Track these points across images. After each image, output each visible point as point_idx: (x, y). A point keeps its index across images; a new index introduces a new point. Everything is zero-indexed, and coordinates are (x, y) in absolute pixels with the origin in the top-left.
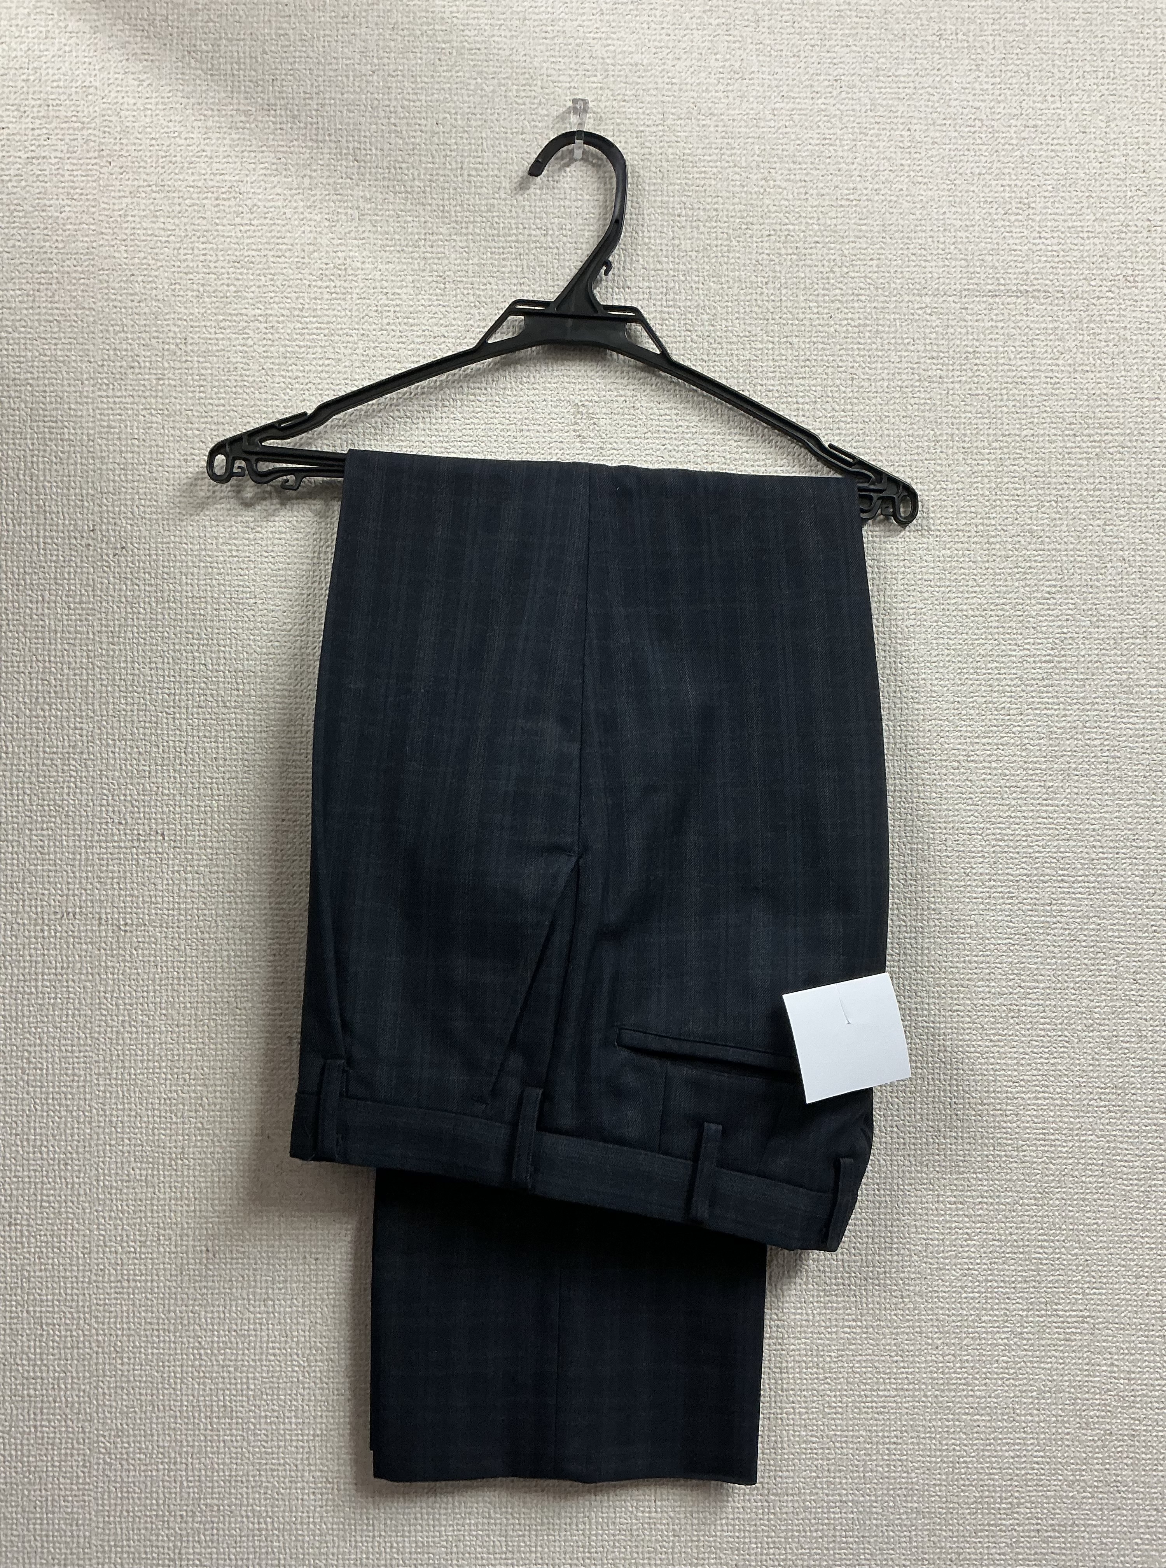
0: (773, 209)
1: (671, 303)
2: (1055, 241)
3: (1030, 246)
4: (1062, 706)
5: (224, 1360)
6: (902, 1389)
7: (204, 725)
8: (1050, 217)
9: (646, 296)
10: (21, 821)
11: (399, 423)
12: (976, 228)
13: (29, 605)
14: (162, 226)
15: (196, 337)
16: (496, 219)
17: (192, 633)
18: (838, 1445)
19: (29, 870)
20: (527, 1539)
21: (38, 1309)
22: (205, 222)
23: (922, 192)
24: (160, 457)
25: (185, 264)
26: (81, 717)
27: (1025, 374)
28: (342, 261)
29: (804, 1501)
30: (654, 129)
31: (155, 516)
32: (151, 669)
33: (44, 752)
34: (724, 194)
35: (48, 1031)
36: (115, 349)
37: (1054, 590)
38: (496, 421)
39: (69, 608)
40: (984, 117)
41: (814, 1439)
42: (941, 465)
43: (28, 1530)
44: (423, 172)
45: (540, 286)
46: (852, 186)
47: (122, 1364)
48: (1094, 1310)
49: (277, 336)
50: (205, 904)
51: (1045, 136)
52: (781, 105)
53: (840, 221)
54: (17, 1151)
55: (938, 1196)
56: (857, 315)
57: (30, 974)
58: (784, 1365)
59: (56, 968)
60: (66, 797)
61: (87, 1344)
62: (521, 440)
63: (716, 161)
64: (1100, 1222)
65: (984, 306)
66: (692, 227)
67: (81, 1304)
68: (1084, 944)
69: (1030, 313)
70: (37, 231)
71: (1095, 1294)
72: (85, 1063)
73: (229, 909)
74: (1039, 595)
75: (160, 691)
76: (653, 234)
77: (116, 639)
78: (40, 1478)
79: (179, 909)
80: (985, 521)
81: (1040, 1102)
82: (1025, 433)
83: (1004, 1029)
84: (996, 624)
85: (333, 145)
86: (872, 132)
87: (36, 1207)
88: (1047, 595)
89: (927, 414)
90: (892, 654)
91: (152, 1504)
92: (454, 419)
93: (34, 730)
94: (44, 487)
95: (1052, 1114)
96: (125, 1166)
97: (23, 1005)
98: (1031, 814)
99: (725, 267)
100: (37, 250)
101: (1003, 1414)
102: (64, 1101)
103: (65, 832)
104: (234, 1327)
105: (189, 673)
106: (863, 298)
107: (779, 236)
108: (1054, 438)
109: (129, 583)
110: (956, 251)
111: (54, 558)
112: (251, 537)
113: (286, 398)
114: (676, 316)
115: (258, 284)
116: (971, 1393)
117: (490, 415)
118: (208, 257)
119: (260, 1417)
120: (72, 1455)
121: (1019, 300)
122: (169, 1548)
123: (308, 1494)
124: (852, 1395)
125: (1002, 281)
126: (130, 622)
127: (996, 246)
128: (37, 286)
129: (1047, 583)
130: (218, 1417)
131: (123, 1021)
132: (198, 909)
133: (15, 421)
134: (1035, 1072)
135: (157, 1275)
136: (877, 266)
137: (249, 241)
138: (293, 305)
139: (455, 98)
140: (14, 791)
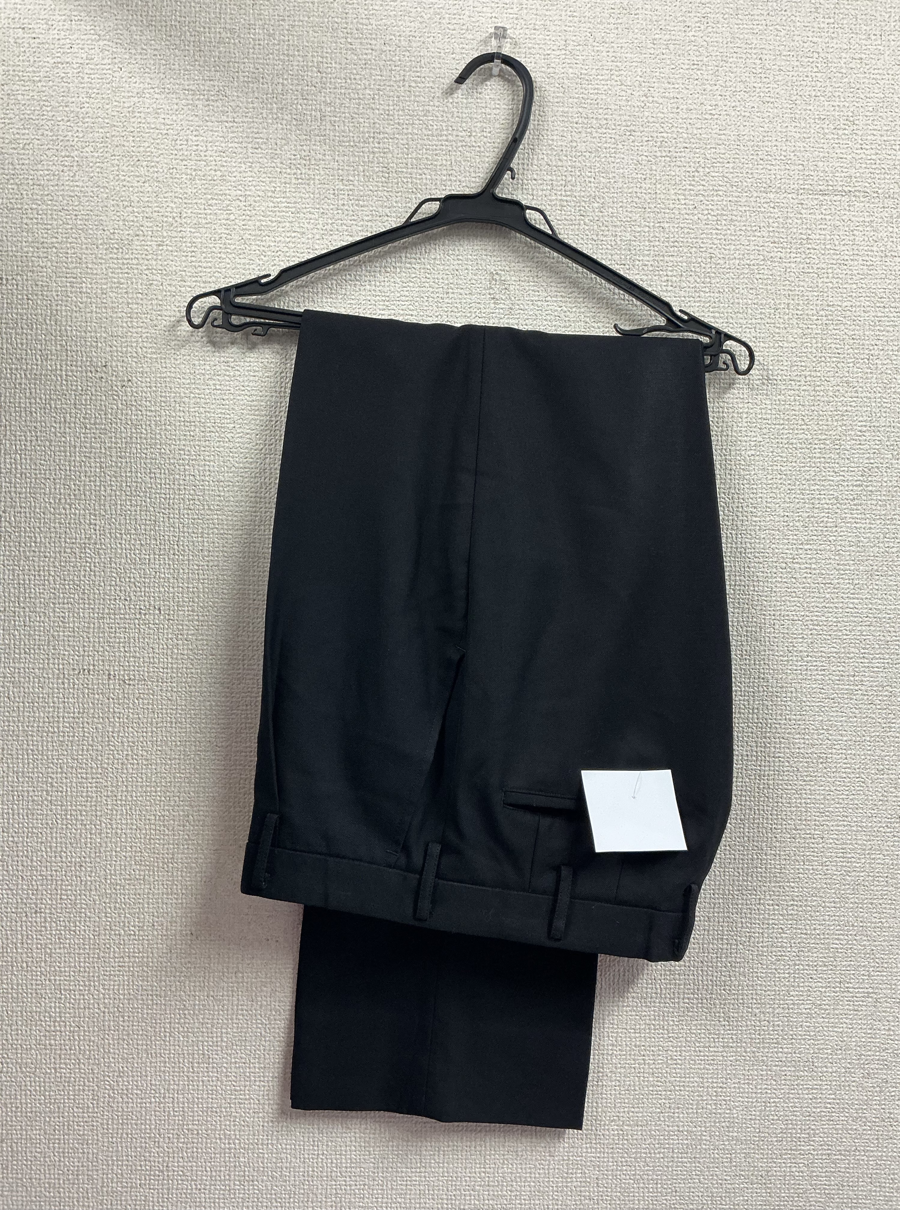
0: (652, 120)
1: (568, 193)
2: (873, 152)
3: (854, 155)
4: (868, 521)
5: (203, 1019)
6: (728, 1046)
7: (193, 524)
8: (869, 132)
9: (549, 188)
10: (47, 597)
11: (350, 285)
12: (811, 139)
13: (54, 425)
14: (163, 121)
15: (189, 211)
16: (431, 122)
17: (184, 450)
18: (677, 1088)
19: (53, 636)
20: (436, 1157)
21: (57, 978)
22: (197, 119)
23: (770, 110)
24: (159, 308)
25: (181, 153)
26: (95, 515)
27: (846, 257)
28: (307, 153)
29: (650, 1131)
30: (558, 53)
31: (155, 356)
32: (151, 478)
33: (65, 542)
34: (613, 107)
35: (68, 762)
36: (124, 220)
37: (865, 429)
38: (427, 285)
39: (86, 428)
40: (820, 50)
41: (659, 1084)
42: (779, 328)
43: (49, 1148)
44: (373, 82)
45: (465, 177)
46: (714, 103)
47: (124, 1021)
48: (877, 988)
49: (254, 212)
50: (192, 664)
51: (868, 67)
52: (660, 36)
53: (704, 131)
54: (42, 856)
55: (760, 899)
56: (714, 208)
57: (53, 717)
58: (638, 1027)
59: (74, 713)
60: (82, 578)
61: (96, 1006)
62: (447, 301)
63: (607, 80)
64: (884, 921)
65: (816, 202)
66: (586, 133)
67: (91, 974)
68: (879, 707)
69: (852, 209)
70: (61, 123)
71: (878, 975)
72: (96, 787)
73: (211, 669)
74: (853, 433)
75: (158, 496)
76: (555, 138)
77: (123, 454)
78: (59, 1108)
79: (172, 668)
80: (813, 373)
81: (840, 828)
82: (845, 304)
83: (814, 772)
84: (818, 455)
85: (301, 59)
86: (731, 60)
87: (56, 900)
88: (859, 433)
89: (769, 287)
90: (737, 477)
91: (146, 1129)
92: (394, 282)
93: (57, 525)
94: (66, 330)
95: (850, 837)
96: (128, 868)
97: (48, 742)
98: (841, 605)
99: (612, 165)
100: (62, 138)
101: (804, 1066)
102: (79, 817)
103: (82, 606)
104: (212, 993)
105: (181, 482)
106: (720, 193)
107: (656, 142)
108: (868, 309)
109: (133, 408)
110: (795, 158)
111: (74, 388)
112: (232, 374)
113: (261, 263)
114: (573, 204)
115: (239, 170)
116: (781, 1050)
117: (423, 280)
118: (200, 148)
119: (231, 1063)
120: (84, 1090)
121: (843, 199)
122: (158, 1162)
123: (268, 1122)
124: (690, 1051)
125: (831, 183)
126: (134, 440)
127: (827, 155)
128: (62, 168)
129: (859, 424)
130: (198, 1063)
131: (127, 755)
132: (186, 668)
133: (43, 276)
134: (838, 806)
135: (152, 953)
136: (733, 168)
137: (232, 135)
138: (267, 188)
139: (400, 23)
140: (41, 573)
